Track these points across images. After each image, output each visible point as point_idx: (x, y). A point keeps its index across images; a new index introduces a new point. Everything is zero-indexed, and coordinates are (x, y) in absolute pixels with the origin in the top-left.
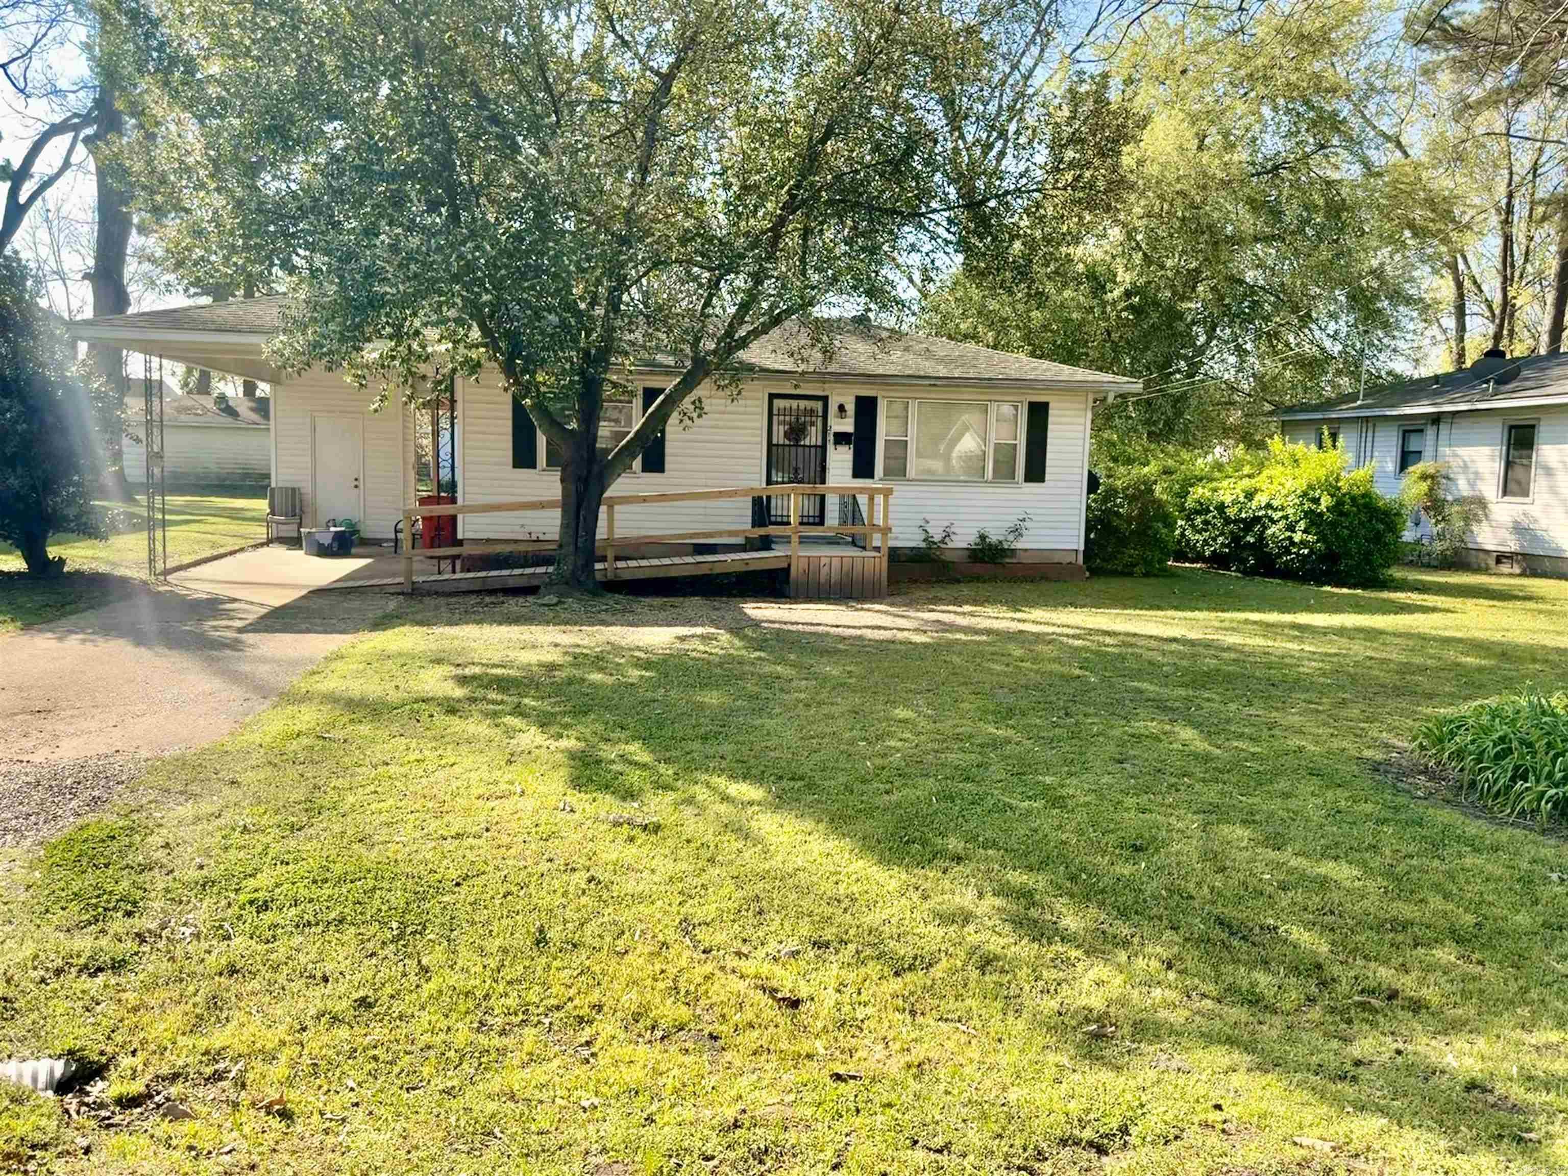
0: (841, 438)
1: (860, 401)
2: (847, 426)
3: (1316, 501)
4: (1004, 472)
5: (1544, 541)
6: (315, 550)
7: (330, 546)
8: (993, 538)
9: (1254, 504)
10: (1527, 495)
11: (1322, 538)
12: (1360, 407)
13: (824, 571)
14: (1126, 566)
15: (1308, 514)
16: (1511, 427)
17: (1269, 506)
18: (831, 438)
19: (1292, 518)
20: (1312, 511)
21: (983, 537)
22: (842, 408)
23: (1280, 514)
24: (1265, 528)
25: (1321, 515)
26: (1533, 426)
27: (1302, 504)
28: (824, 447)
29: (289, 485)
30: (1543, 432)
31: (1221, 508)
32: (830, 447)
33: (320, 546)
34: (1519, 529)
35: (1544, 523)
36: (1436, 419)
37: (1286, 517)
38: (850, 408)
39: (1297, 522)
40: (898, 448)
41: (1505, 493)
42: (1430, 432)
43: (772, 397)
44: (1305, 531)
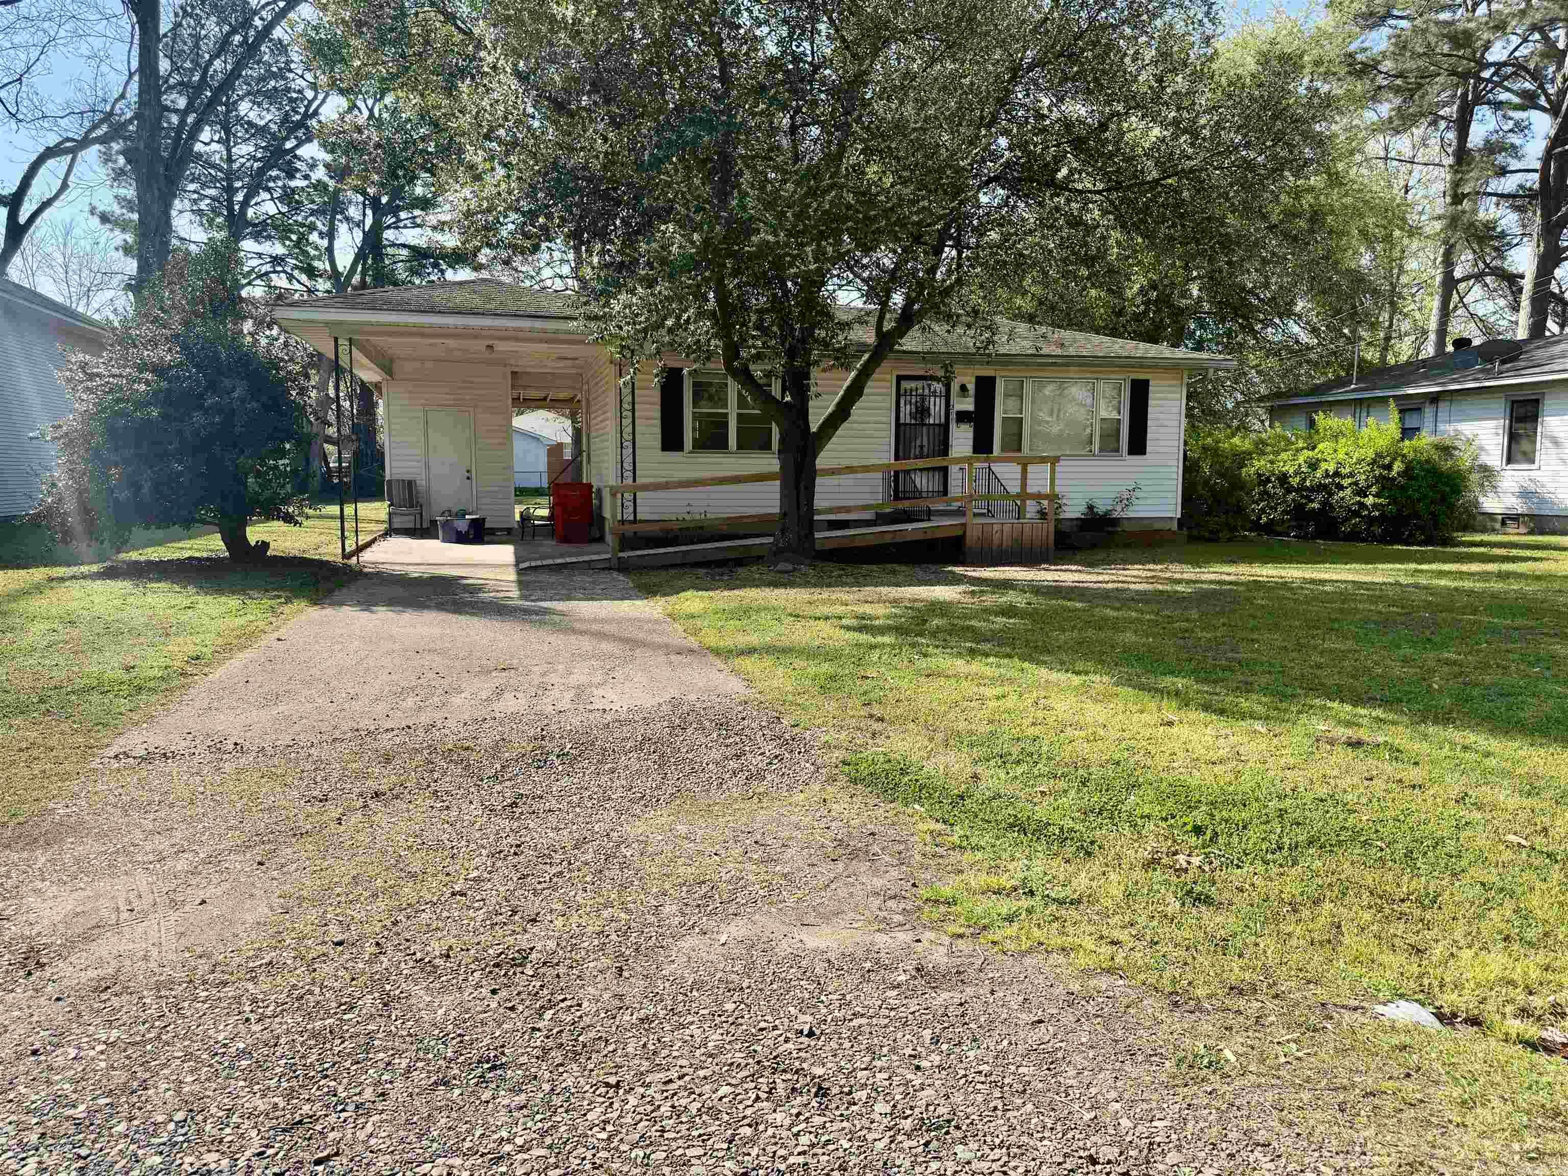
0: (963, 417)
1: (980, 380)
2: (968, 405)
3: (1389, 467)
4: (1109, 445)
5: (1553, 503)
6: (454, 538)
7: (467, 533)
8: (1101, 509)
9: (1319, 474)
10: (1533, 462)
11: (1394, 501)
12: (1353, 391)
13: (996, 537)
14: (1211, 532)
15: (1381, 479)
16: (1513, 402)
17: (1337, 474)
18: (953, 416)
19: (1362, 484)
20: (1384, 477)
21: (1091, 508)
22: (963, 388)
23: (1350, 481)
24: (1331, 494)
25: (1394, 479)
26: (1537, 401)
27: (1373, 470)
28: (945, 428)
29: (407, 477)
30: (1548, 404)
31: (1283, 478)
32: (953, 426)
33: (459, 533)
34: (1525, 494)
35: (1550, 487)
36: (1434, 399)
37: (1356, 484)
38: (971, 387)
39: (1369, 487)
40: (1015, 427)
41: (1509, 461)
42: (1428, 411)
43: (900, 378)
44: (1377, 495)
